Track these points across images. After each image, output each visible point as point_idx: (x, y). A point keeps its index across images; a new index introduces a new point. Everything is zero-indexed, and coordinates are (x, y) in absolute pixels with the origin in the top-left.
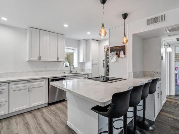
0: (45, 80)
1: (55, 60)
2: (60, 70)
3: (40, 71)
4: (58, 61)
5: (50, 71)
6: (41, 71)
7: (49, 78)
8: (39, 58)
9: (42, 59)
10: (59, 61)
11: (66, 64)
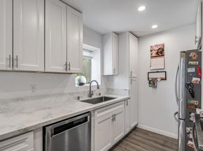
0: (31, 135)
1: (61, 69)
2: (70, 94)
3: (18, 100)
4: (68, 72)
5: (44, 96)
6: (22, 99)
7: (44, 128)
8: (13, 60)
9: (23, 66)
10: (70, 72)
11: (79, 80)
